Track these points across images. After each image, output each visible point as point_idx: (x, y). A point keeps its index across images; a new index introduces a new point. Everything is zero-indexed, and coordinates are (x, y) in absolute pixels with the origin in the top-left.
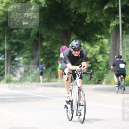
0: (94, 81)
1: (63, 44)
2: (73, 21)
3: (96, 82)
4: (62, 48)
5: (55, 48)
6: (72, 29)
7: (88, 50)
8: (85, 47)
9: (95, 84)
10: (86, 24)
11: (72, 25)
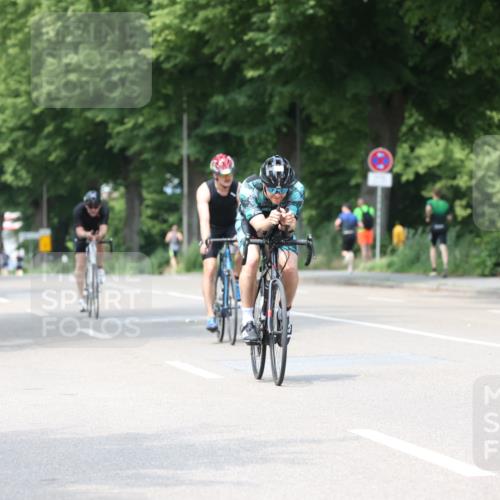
0: (478, 265)
1: (377, 143)
2: (411, 64)
3: (487, 271)
4: (375, 155)
5: (351, 156)
6: (407, 91)
7: (462, 161)
8: (452, 152)
9: (483, 275)
10: (454, 76)
11: (409, 77)
